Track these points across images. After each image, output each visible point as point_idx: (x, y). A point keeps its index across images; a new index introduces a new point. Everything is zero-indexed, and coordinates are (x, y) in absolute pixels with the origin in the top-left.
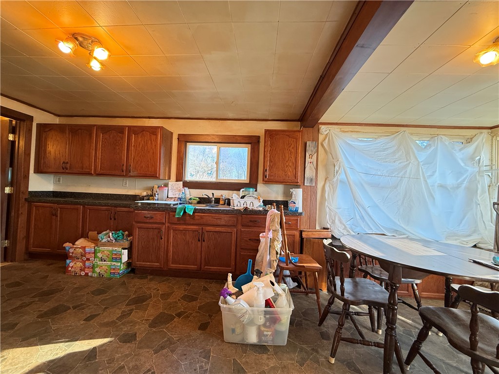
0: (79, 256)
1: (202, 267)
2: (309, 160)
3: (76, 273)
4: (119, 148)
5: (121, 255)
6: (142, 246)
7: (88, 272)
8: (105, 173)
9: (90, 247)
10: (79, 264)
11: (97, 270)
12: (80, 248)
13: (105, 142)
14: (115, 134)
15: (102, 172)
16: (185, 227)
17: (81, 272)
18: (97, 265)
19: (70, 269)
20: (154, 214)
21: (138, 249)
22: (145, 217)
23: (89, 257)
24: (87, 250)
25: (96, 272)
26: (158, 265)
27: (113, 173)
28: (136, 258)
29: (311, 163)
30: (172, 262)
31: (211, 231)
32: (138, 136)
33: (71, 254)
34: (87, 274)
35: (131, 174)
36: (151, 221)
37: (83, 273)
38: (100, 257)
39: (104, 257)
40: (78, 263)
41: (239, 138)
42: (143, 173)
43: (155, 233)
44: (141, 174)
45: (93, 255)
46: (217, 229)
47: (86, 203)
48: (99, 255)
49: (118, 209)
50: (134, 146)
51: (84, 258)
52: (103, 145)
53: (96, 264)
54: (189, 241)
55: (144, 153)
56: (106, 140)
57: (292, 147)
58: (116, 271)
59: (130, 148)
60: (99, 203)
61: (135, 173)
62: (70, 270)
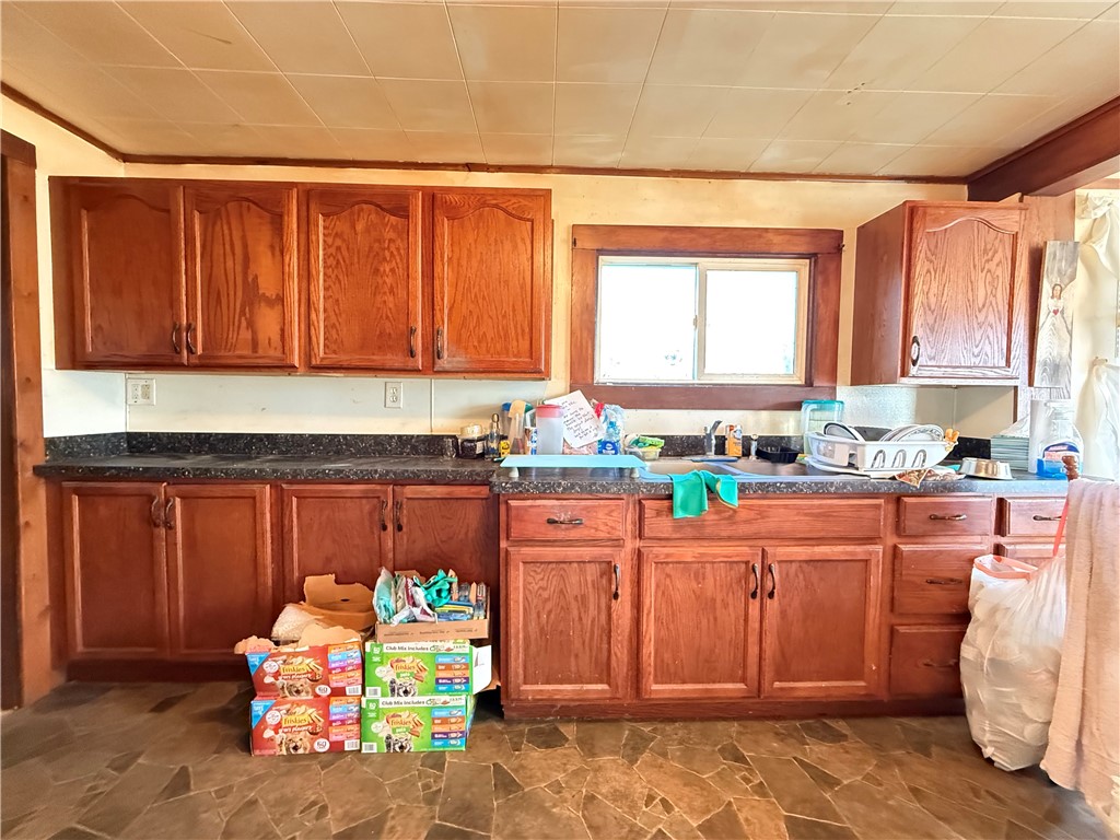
0: (302, 682)
1: (766, 685)
2: (1051, 302)
3: (296, 748)
4: (392, 270)
5: (467, 667)
6: (542, 631)
7: (340, 738)
8: (345, 364)
9: (344, 645)
10: (306, 714)
11: (379, 729)
12: (305, 654)
13: (338, 248)
14: (373, 216)
15: (334, 358)
16: (702, 550)
17: (312, 742)
18: (377, 710)
19: (268, 734)
20: (586, 508)
21: (526, 638)
22: (551, 522)
23: (341, 685)
24: (335, 657)
25: (375, 737)
26: (603, 691)
27: (377, 359)
28: (521, 671)
29: (1056, 312)
30: (656, 676)
31: (791, 562)
32: (462, 226)
33: (268, 680)
34: (337, 748)
35: (444, 363)
36: (574, 534)
37: (322, 745)
38: (388, 679)
39: (404, 679)
40: (300, 710)
41: (777, 239)
42: (488, 358)
43: (589, 579)
44: (481, 361)
45: (358, 674)
46: (817, 549)
47: (283, 473)
48: (383, 673)
49: (410, 491)
50: (450, 259)
51: (323, 690)
52: (331, 261)
53: (372, 706)
54: (714, 600)
55: (488, 287)
56: (339, 242)
57: (996, 260)
58: (454, 727)
59: (438, 270)
60: (339, 471)
61: (460, 361)
62: (271, 739)
